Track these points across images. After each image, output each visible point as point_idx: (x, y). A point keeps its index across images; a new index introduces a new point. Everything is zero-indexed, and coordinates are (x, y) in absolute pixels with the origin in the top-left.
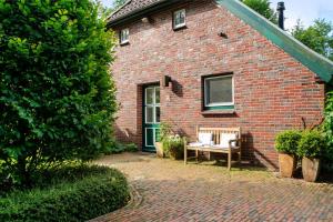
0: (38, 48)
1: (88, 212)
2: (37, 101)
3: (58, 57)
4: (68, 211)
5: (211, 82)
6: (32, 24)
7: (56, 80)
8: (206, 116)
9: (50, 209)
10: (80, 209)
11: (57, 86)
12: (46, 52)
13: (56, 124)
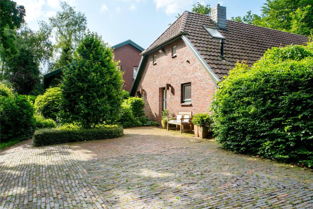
0: (86, 85)
1: (100, 137)
2: (86, 101)
3: (93, 87)
4: (93, 135)
5: (185, 87)
6: (85, 77)
7: (92, 95)
8: (182, 106)
9: (87, 134)
10: (97, 136)
11: (92, 96)
12: (89, 86)
13: (92, 109)
